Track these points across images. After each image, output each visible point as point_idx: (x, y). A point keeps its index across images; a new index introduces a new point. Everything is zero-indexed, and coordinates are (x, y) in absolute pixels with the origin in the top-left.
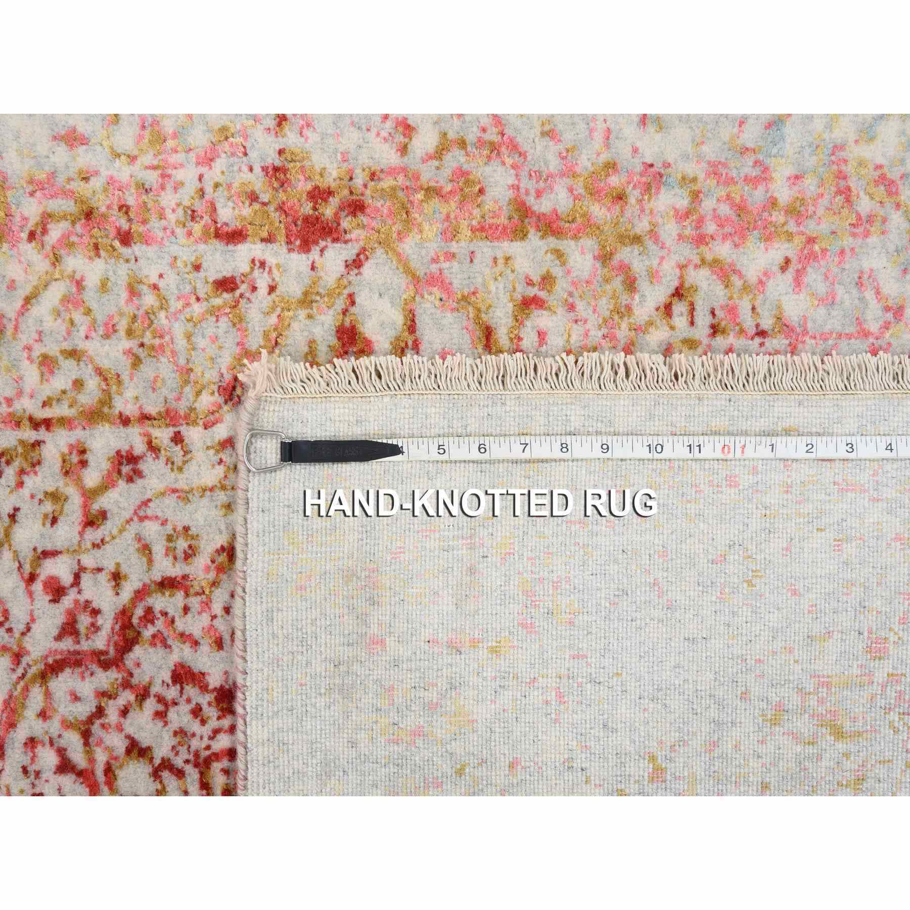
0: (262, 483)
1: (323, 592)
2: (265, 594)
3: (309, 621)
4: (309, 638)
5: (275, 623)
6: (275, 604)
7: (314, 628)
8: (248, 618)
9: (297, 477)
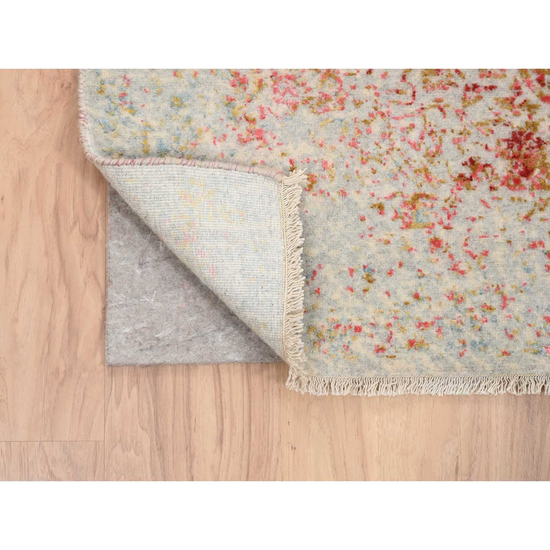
0: (239, 179)
1: (183, 209)
2: (183, 176)
3: (168, 202)
4: (158, 202)
5: (168, 181)
6: (177, 182)
7: (163, 205)
8: (170, 166)
9: (242, 198)
